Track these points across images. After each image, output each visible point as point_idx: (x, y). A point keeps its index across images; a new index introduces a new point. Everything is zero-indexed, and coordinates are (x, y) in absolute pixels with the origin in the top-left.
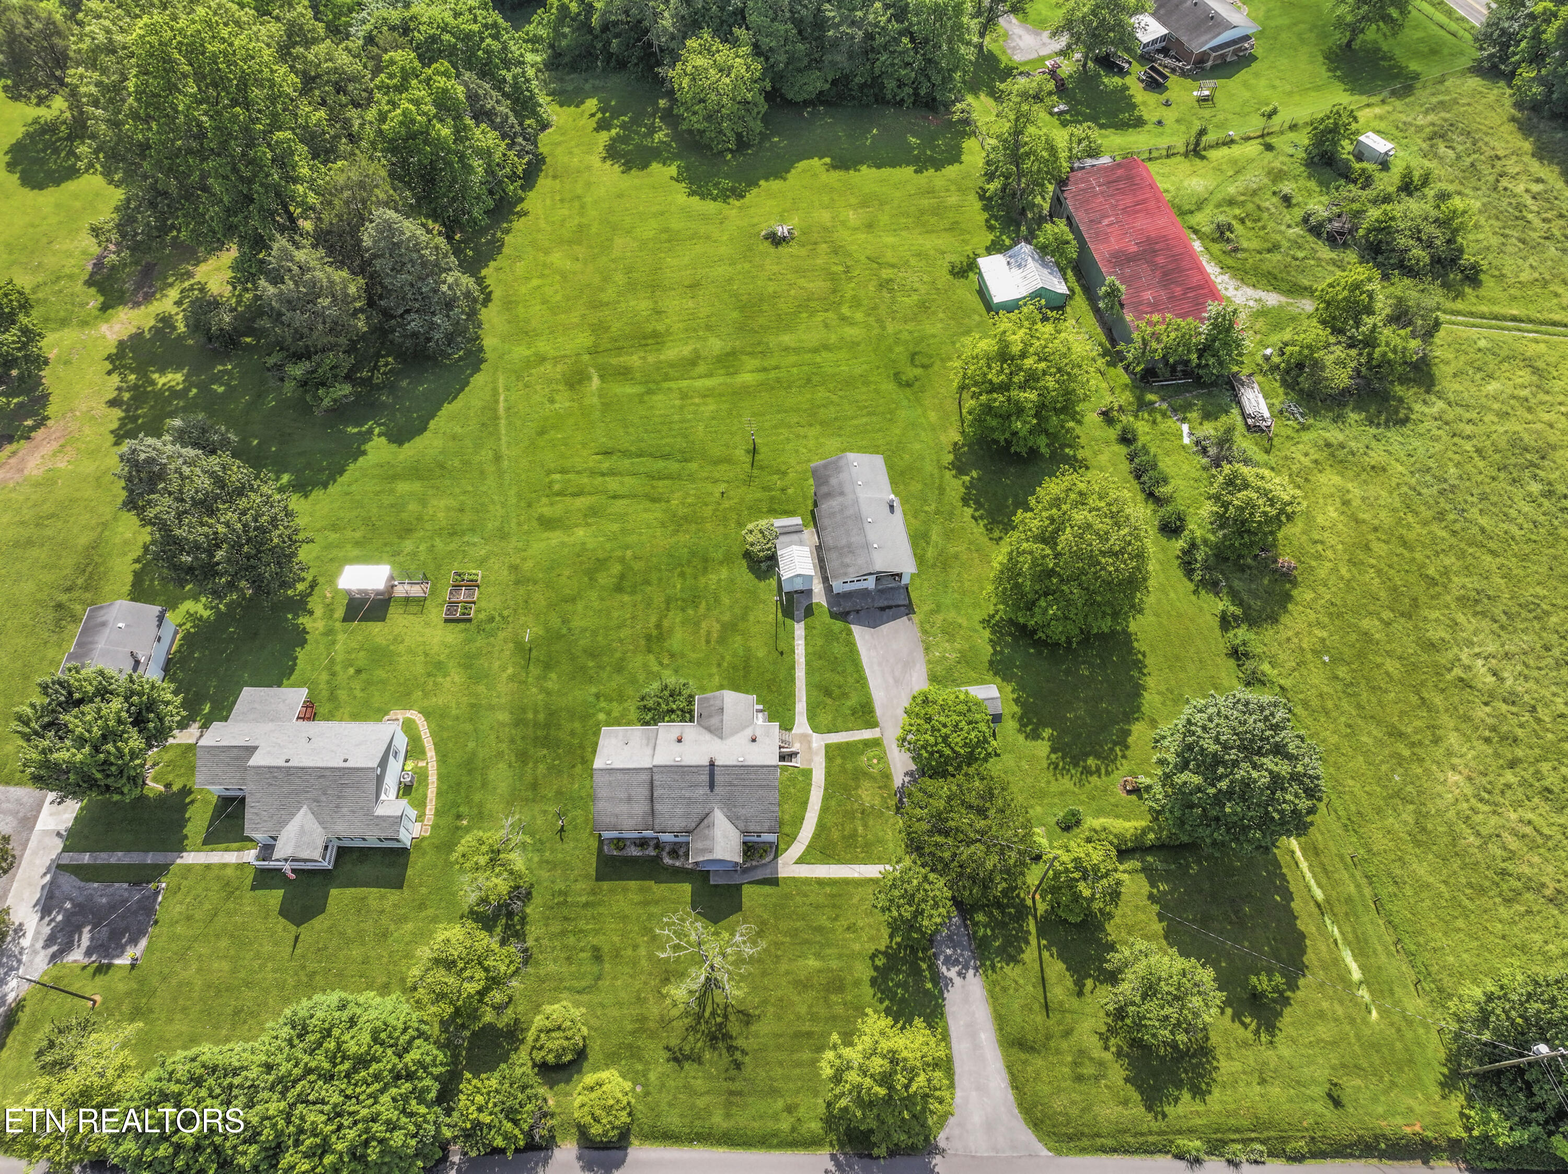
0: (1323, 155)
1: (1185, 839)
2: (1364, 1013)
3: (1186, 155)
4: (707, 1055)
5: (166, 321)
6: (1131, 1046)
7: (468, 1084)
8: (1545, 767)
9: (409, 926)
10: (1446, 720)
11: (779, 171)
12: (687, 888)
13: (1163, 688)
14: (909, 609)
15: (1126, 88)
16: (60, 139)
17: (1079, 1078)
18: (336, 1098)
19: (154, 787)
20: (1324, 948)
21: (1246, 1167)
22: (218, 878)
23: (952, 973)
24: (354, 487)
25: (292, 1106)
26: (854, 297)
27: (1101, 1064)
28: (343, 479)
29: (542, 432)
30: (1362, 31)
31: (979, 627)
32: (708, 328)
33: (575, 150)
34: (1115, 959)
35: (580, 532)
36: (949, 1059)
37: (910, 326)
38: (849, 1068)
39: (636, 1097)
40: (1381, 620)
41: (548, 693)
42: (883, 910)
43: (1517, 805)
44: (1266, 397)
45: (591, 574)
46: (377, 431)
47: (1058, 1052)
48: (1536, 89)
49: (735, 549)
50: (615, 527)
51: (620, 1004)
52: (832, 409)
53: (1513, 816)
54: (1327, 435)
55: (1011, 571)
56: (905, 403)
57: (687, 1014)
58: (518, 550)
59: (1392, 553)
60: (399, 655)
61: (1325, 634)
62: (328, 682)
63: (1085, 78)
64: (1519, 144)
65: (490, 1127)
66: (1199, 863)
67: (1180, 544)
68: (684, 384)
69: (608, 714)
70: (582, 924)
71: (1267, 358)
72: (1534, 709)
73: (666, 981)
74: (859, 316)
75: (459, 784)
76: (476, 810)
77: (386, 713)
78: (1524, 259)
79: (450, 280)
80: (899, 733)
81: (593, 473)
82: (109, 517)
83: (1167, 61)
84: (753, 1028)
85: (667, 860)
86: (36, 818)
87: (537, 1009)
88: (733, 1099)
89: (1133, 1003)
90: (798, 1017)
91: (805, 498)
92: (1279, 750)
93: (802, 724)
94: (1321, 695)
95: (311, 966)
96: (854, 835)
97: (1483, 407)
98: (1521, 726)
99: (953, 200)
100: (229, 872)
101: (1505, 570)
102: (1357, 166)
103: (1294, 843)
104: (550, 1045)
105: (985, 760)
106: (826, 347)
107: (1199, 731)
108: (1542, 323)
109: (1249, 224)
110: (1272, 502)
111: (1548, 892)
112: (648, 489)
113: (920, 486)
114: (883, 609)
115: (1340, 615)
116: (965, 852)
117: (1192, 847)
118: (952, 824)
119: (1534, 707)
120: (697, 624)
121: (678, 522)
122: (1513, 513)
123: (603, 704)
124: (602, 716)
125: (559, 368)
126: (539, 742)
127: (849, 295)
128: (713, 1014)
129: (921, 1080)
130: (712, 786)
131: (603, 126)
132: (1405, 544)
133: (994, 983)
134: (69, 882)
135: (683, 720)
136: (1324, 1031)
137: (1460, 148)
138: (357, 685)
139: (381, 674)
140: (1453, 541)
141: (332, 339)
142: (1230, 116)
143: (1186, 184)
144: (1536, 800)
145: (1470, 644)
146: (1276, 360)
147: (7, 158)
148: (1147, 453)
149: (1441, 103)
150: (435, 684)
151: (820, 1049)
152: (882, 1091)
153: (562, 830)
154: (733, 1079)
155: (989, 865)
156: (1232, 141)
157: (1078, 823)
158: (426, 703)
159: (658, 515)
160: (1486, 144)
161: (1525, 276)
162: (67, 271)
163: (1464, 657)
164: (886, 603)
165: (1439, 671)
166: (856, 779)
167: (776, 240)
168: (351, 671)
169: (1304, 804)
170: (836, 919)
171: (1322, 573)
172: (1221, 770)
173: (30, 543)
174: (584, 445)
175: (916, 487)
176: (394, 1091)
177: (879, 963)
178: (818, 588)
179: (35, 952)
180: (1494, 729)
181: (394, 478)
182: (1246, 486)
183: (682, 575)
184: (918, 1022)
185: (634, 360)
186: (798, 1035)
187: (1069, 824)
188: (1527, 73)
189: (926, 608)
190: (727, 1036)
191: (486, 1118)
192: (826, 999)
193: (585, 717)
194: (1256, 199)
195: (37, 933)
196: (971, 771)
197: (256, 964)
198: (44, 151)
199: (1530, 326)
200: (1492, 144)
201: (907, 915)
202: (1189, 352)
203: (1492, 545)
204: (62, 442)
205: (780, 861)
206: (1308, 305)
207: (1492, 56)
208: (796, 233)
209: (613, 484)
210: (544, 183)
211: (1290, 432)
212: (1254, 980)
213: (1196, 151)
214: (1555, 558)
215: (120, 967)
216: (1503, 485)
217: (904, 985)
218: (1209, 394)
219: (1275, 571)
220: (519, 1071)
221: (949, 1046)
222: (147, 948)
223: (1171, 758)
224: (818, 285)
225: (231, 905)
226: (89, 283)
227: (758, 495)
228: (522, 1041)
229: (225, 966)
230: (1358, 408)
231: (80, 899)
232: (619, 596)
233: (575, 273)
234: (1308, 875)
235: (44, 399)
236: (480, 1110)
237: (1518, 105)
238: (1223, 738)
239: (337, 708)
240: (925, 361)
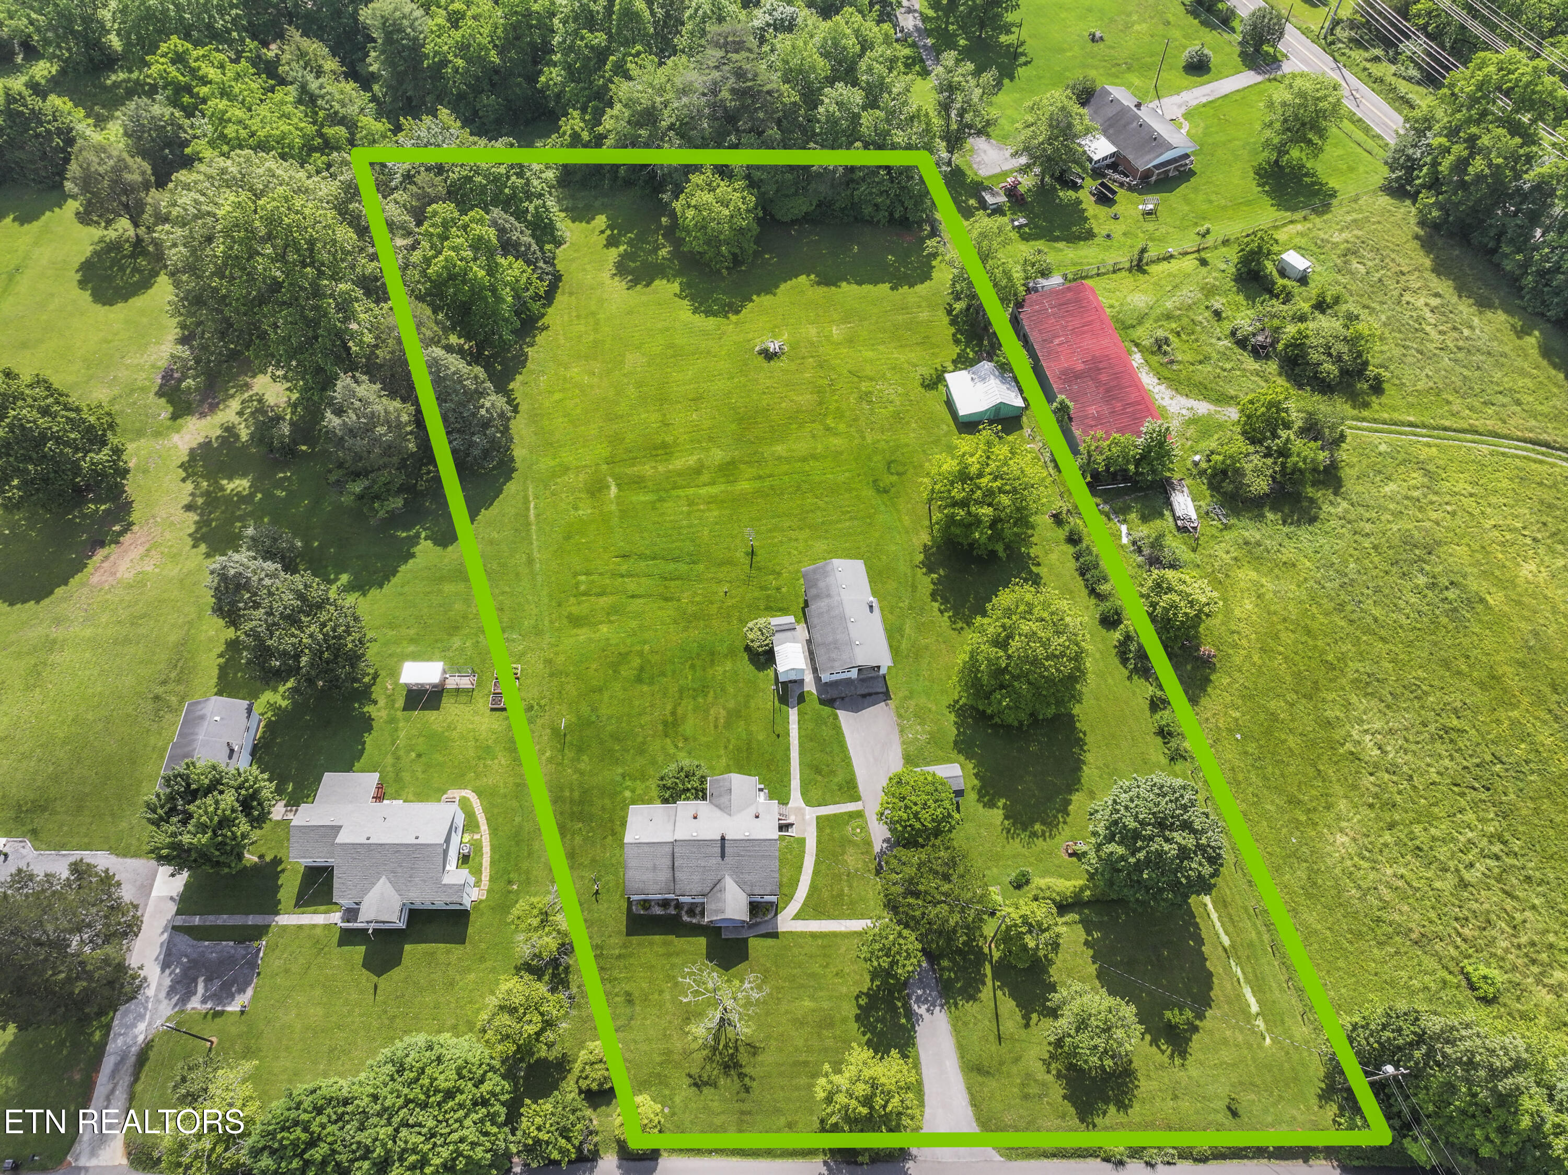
0: (1250, 272)
1: (1115, 897)
2: (1259, 1039)
3: (1130, 270)
4: (722, 1082)
5: (230, 430)
6: (1068, 1069)
7: (529, 1108)
8: (1417, 829)
9: (472, 976)
10: (1338, 789)
11: (769, 288)
12: (703, 941)
13: (1100, 763)
14: (886, 696)
15: (1079, 202)
16: (124, 257)
17: (1026, 1097)
18: (431, 1123)
19: (250, 858)
20: (1229, 986)
21: (1160, 1167)
22: (309, 937)
23: (922, 1010)
24: (406, 589)
25: (397, 1130)
26: (838, 408)
27: (1044, 1084)
28: (395, 580)
29: (568, 538)
30: (1287, 152)
31: (946, 712)
32: (710, 439)
33: (588, 267)
34: (1056, 997)
35: (604, 629)
36: (920, 1083)
37: (887, 435)
38: (839, 1091)
39: (665, 1116)
40: (1287, 702)
41: (582, 774)
42: (865, 960)
43: (1393, 862)
44: (1193, 500)
45: (615, 667)
46: (423, 535)
47: (1009, 1075)
48: (1435, 213)
49: (737, 643)
50: (634, 624)
51: (648, 1040)
52: (819, 513)
53: (1389, 871)
54: (1247, 534)
55: (972, 667)
56: (883, 508)
57: (705, 1046)
58: (552, 645)
59: (1296, 641)
60: (453, 741)
61: (1238, 714)
62: (394, 765)
63: (1042, 191)
64: (1421, 261)
65: (548, 1143)
66: (1127, 915)
67: (1117, 635)
68: (691, 491)
69: (633, 791)
70: (616, 974)
71: (1196, 464)
72: (1411, 778)
73: (687, 1021)
74: (842, 427)
75: (509, 854)
76: (524, 877)
77: (445, 792)
78: (1422, 369)
79: (488, 404)
80: (878, 809)
81: (615, 575)
82: (193, 616)
83: (1116, 176)
84: (760, 1058)
85: (686, 918)
86: (152, 886)
87: (581, 1045)
88: (744, 1118)
89: (1069, 1035)
90: (797, 1049)
91: (797, 596)
92: (1187, 826)
93: (796, 798)
94: (1233, 769)
95: (392, 1011)
96: (841, 895)
97: (1380, 507)
98: (1400, 793)
99: (924, 315)
100: (318, 931)
101: (1393, 655)
102: (1281, 282)
103: (1207, 899)
104: (593, 1075)
105: (950, 831)
106: (814, 457)
107: (1123, 811)
108: (1434, 428)
109: (1184, 337)
110: (1191, 603)
111: (1414, 936)
112: (661, 589)
113: (895, 585)
114: (864, 696)
115: (1251, 697)
116: (933, 912)
117: (1121, 902)
118: (921, 887)
119: (1411, 777)
120: (707, 711)
121: (688, 619)
122: (1401, 603)
123: (629, 783)
124: (627, 794)
125: (582, 477)
126: (573, 816)
127: (832, 407)
128: (726, 1046)
129: (895, 1102)
130: (723, 856)
131: (612, 242)
132: (1308, 632)
133: (957, 1019)
134: (184, 942)
135: (696, 798)
136: (1226, 1055)
137: (1370, 264)
138: (419, 768)
139: (438, 757)
140: (1350, 629)
141: (386, 459)
142: (1171, 230)
143: (1129, 299)
144: (1409, 857)
145: (1361, 722)
146: (1204, 465)
147: (78, 276)
148: (1090, 553)
149: (1355, 221)
150: (485, 766)
151: (815, 1075)
152: (865, 1111)
153: (597, 892)
154: (743, 1101)
155: (952, 922)
156: (1172, 256)
157: (1028, 882)
158: (478, 783)
159: (671, 612)
160: (1393, 260)
161: (1420, 386)
162: (140, 384)
163: (1354, 733)
164: (866, 691)
165: (1333, 745)
166: (842, 846)
167: (769, 356)
168: (413, 755)
169: (1207, 870)
170: (826, 966)
171: (1238, 660)
172: (1139, 843)
173: (127, 641)
174: (605, 549)
175: (892, 585)
176: (475, 1117)
177: (861, 1002)
178: (809, 678)
179: (158, 1001)
180: (1376, 796)
181: (441, 579)
182: (1170, 590)
183: (693, 667)
184: (894, 1052)
185: (647, 469)
186: (796, 1064)
187: (1020, 883)
188: (1427, 198)
189: (901, 695)
190: (737, 1065)
191: (544, 1136)
192: (819, 1034)
193: (613, 795)
194: (1191, 314)
195: (159, 985)
196: (938, 842)
197: (345, 1010)
198: (111, 268)
199: (1424, 431)
200: (1398, 260)
201: (886, 965)
202: (1128, 462)
203: (1383, 633)
204: (147, 546)
205: (779, 917)
206: (1233, 413)
207: (1400, 178)
208: (786, 348)
209: (631, 585)
210: (561, 299)
211: (1214, 531)
212: (1168, 1014)
213: (1139, 266)
214: (1435, 644)
215: (232, 1013)
216: (1394, 579)
217: (882, 1020)
218: (1146, 496)
219: (1198, 658)
220: (570, 1097)
221: (919, 1073)
222: (253, 997)
223: (1101, 831)
224: (806, 399)
225: (320, 960)
226: (160, 394)
227: (756, 594)
228: (569, 1071)
229: (320, 1011)
230: (1274, 509)
231: (195, 956)
232: (639, 687)
233: (592, 387)
234: (1218, 925)
235: (127, 507)
236: (539, 1129)
237: (1422, 223)
238: (1141, 817)
239: (402, 788)
240: (901, 469)
